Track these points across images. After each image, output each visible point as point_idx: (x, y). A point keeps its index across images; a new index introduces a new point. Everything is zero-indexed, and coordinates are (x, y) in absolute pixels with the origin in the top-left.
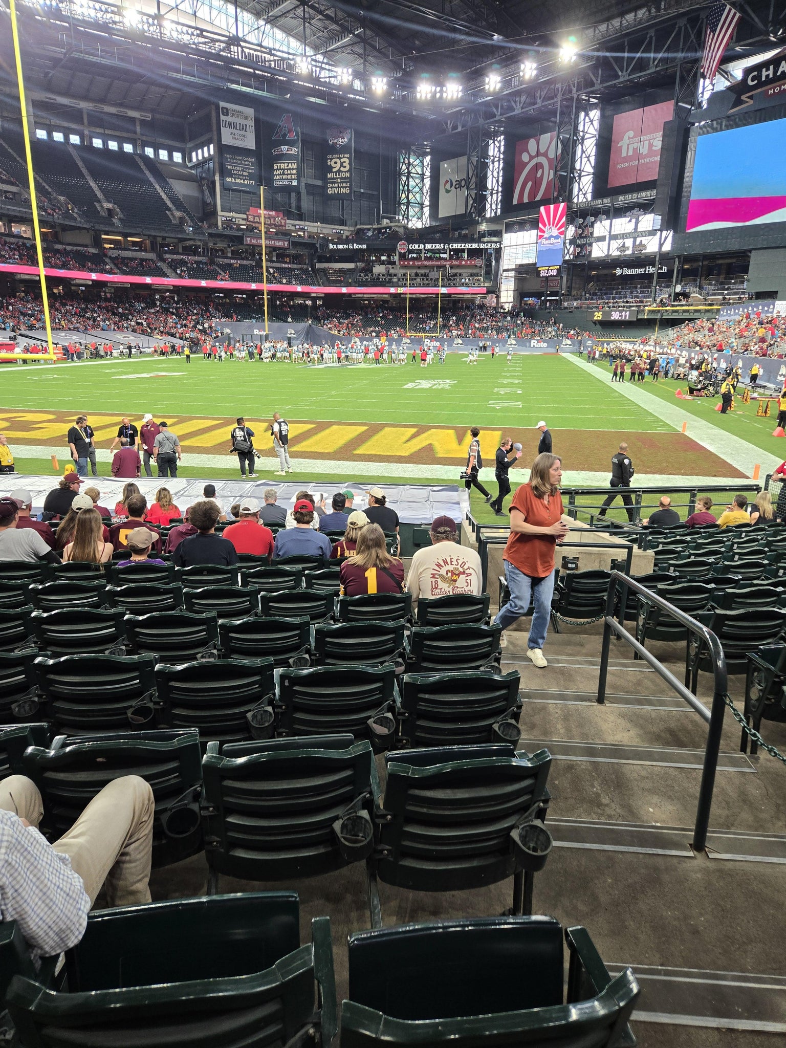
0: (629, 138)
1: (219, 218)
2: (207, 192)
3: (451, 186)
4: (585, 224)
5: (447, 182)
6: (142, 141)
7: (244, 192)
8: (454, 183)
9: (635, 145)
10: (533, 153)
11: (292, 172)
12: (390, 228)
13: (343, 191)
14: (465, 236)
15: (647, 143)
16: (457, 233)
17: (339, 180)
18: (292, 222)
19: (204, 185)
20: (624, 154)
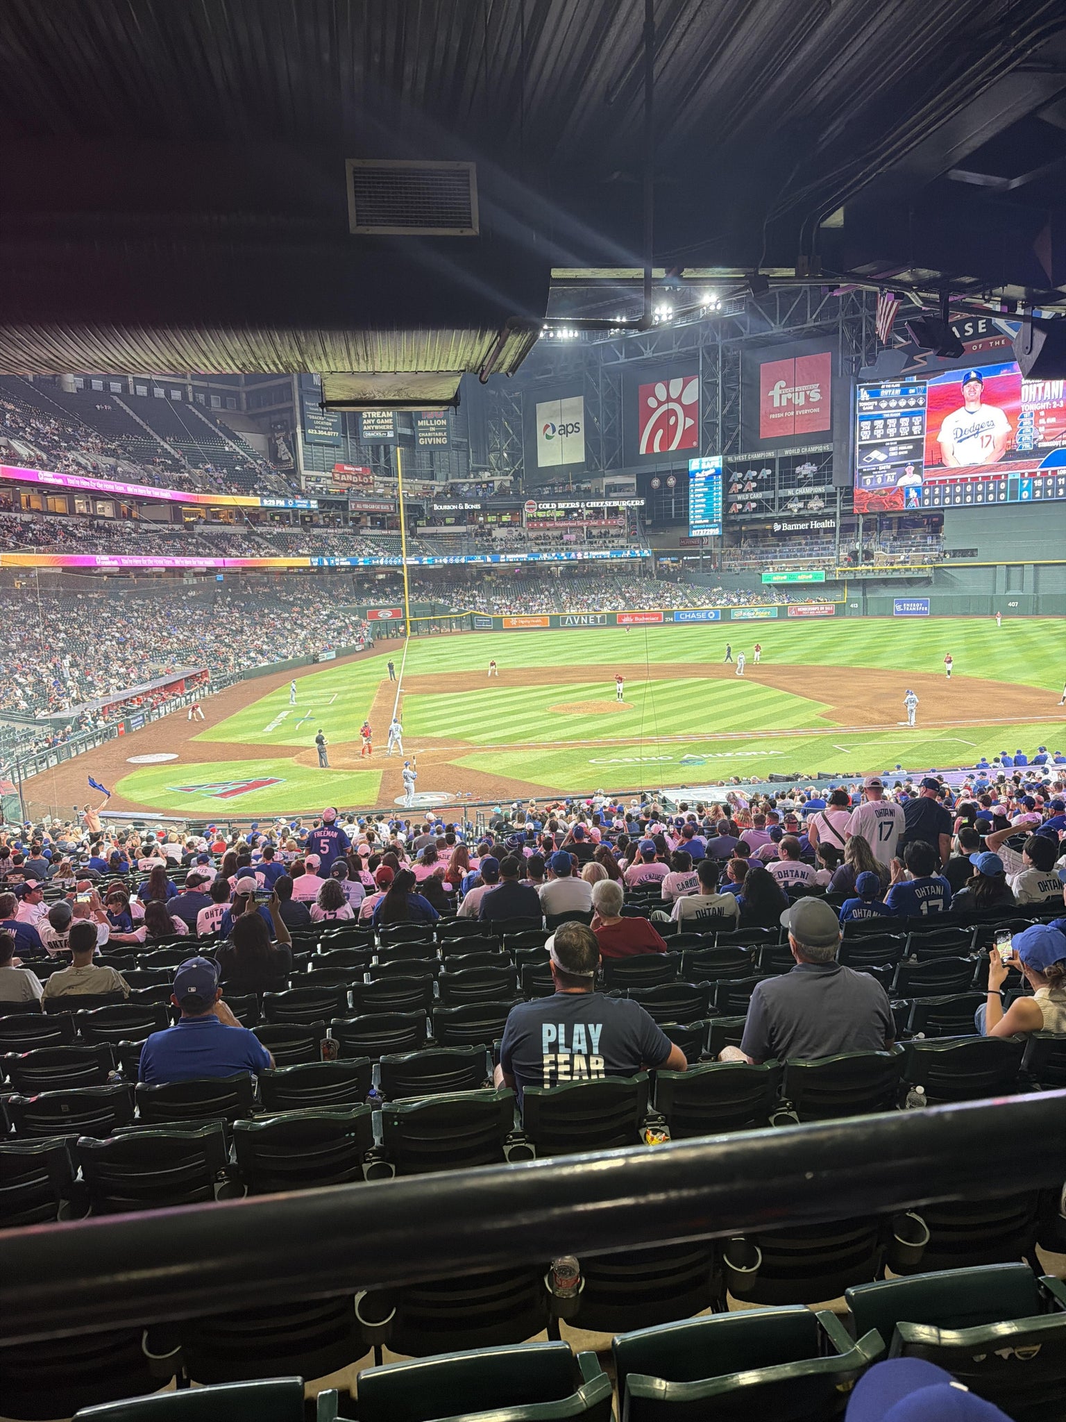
0: (781, 388)
1: (303, 478)
2: (283, 447)
3: (554, 431)
4: (745, 479)
5: (547, 426)
6: (194, 386)
7: (327, 445)
8: (558, 429)
9: (789, 396)
10: (663, 398)
11: (386, 421)
12: (492, 482)
13: (438, 441)
14: (587, 491)
15: (802, 394)
16: (575, 486)
17: (434, 429)
18: (380, 479)
19: (278, 438)
20: (776, 404)
